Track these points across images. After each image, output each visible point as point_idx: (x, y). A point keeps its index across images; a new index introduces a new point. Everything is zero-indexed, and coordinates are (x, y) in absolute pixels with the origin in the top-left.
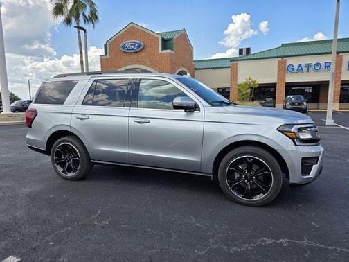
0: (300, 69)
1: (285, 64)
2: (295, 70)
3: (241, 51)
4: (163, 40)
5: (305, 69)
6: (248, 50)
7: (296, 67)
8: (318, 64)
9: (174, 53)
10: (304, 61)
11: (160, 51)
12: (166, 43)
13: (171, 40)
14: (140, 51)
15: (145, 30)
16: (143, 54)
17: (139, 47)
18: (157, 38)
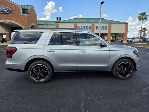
0: (82, 28)
1: (77, 26)
2: (80, 28)
3: (57, 18)
4: (23, 9)
5: (83, 28)
6: (60, 18)
7: (80, 27)
8: (87, 27)
9: (29, 16)
10: (83, 25)
11: (21, 14)
12: (25, 11)
13: (27, 9)
14: (10, 13)
15: (12, 3)
16: (11, 15)
17: (8, 10)
18: (20, 8)
